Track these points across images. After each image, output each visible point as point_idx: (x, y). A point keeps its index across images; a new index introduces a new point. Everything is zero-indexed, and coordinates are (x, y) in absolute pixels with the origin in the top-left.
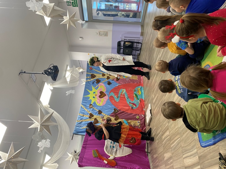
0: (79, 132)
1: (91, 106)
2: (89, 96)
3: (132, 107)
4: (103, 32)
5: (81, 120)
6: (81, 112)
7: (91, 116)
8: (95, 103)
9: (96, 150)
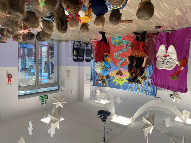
0: (154, 93)
2: (121, 84)
3: (130, 46)
4: (67, 74)
7: (139, 82)
8: (127, 79)
9: (170, 77)
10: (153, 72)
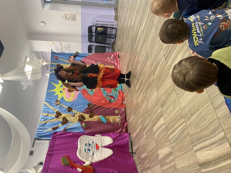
0: (42, 136)
1: (58, 103)
2: (54, 90)
3: (110, 101)
4: (70, 15)
5: (44, 120)
6: (45, 111)
7: (58, 114)
8: (62, 99)
9: (66, 156)
10: (74, 133)
